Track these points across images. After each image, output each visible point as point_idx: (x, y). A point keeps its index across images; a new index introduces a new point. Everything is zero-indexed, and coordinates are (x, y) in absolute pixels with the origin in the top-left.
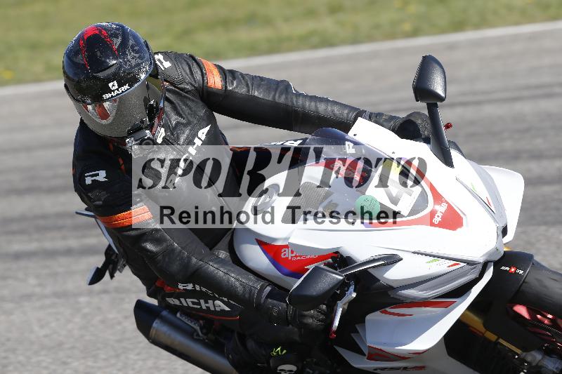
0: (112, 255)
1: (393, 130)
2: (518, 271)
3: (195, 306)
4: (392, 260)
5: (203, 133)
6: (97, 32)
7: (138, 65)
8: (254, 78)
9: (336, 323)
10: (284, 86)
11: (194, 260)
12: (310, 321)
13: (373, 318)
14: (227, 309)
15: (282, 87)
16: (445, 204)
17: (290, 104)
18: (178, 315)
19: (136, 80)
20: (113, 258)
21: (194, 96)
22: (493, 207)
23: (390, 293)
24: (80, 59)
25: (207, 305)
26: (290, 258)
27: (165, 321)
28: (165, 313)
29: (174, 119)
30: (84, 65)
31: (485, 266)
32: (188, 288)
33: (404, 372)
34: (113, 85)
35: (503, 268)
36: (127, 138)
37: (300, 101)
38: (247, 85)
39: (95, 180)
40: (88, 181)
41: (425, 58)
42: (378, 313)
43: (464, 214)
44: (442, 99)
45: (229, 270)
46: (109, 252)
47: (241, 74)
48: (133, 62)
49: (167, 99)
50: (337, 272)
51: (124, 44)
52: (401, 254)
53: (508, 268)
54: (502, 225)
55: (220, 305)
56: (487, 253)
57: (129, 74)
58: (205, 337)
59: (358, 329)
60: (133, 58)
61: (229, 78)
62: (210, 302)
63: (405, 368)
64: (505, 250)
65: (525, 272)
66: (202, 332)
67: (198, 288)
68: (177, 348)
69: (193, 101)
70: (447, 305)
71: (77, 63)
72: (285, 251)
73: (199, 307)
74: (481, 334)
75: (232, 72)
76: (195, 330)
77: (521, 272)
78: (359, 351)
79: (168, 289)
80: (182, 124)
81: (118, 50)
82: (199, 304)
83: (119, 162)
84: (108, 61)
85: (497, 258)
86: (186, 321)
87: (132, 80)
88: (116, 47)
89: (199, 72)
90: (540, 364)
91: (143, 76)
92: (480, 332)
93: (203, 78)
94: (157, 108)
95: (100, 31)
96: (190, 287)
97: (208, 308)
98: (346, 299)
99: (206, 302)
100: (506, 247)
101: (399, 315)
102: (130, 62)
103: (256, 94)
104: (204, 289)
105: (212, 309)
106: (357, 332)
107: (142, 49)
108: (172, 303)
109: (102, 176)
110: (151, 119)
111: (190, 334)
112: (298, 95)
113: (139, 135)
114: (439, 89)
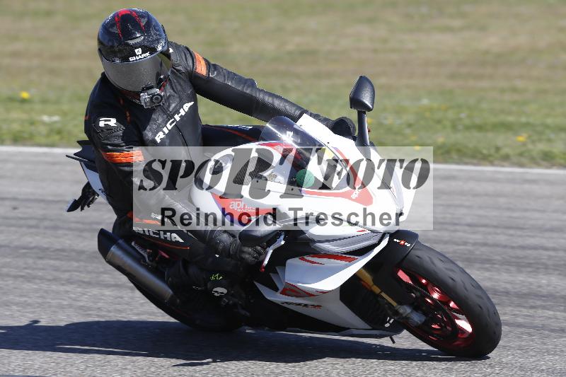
2: (406, 244)
3: (155, 236)
5: (187, 106)
6: (129, 12)
7: (158, 40)
8: (229, 73)
9: (266, 262)
10: (250, 83)
12: (247, 256)
13: (293, 262)
14: (181, 241)
17: (254, 95)
18: (133, 244)
19: (155, 50)
23: (311, 244)
24: (116, 30)
25: (166, 235)
27: (120, 247)
30: (118, 34)
31: (383, 236)
33: (304, 308)
34: (138, 51)
35: (395, 240)
36: (142, 92)
37: (261, 96)
38: (225, 76)
39: (107, 125)
40: (101, 124)
41: (361, 77)
42: (297, 259)
44: (369, 110)
47: (221, 68)
48: (155, 37)
53: (398, 241)
55: (176, 237)
58: (150, 263)
59: (278, 269)
60: (154, 34)
61: (212, 69)
63: (306, 305)
66: (149, 259)
68: (127, 269)
70: (350, 260)
73: (158, 236)
75: (215, 66)
76: (144, 257)
77: (409, 245)
81: (144, 26)
82: (159, 234)
84: (136, 33)
85: (393, 232)
86: (138, 249)
87: (152, 50)
88: (144, 24)
89: (191, 61)
90: (409, 316)
91: (160, 49)
92: (369, 285)
93: (193, 65)
95: (132, 13)
97: (166, 238)
98: (277, 245)
101: (313, 262)
102: (152, 36)
103: (230, 84)
105: (169, 239)
106: (276, 272)
109: (113, 122)
111: (139, 259)
112: (260, 90)
114: (367, 101)
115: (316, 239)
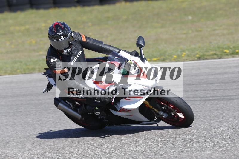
5: (80, 52)
6: (58, 24)
10: (101, 42)
13: (122, 100)
18: (66, 101)
19: (68, 36)
27: (62, 103)
28: (62, 101)
29: (74, 48)
36: (64, 50)
37: (105, 46)
38: (92, 41)
41: (139, 36)
48: (67, 32)
51: (65, 27)
57: (66, 34)
58: (72, 107)
63: (127, 115)
69: (78, 44)
75: (88, 38)
76: (70, 105)
78: (117, 110)
80: (76, 49)
87: (66, 36)
88: (63, 27)
92: (148, 106)
93: (81, 38)
94: (71, 44)
101: (129, 100)
103: (94, 43)
106: (117, 105)
107: (69, 29)
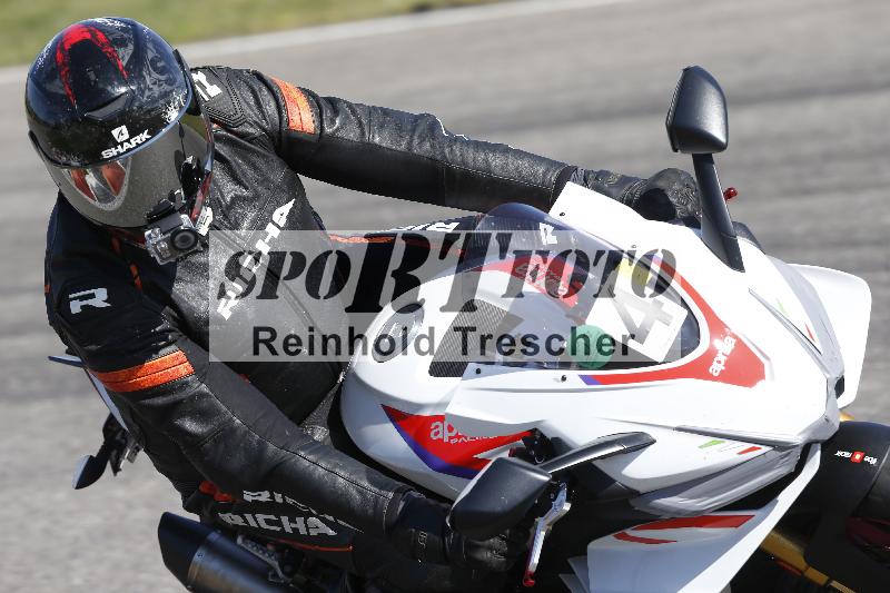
0: (116, 433)
1: (628, 203)
2: (867, 459)
3: (273, 528)
4: (637, 443)
5: (281, 214)
6: (88, 36)
7: (166, 95)
8: (372, 110)
9: (535, 559)
10: (427, 125)
11: (271, 447)
12: (487, 555)
13: (602, 547)
14: (331, 532)
15: (422, 126)
16: (731, 339)
17: (439, 158)
18: (239, 541)
19: (161, 122)
20: (118, 437)
21: (263, 145)
22: (817, 342)
23: (632, 502)
24: (59, 86)
25: (293, 525)
26: (446, 440)
28: (214, 536)
29: (230, 190)
30: (67, 97)
31: (806, 450)
32: (260, 499)
34: (120, 133)
35: (839, 453)
36: (146, 228)
37: (457, 154)
38: (360, 123)
39: (87, 306)
40: (75, 307)
41: (687, 72)
42: (610, 538)
43: (768, 358)
44: (720, 147)
45: (336, 465)
46: (110, 427)
47: (350, 105)
48: (156, 90)
49: (218, 157)
50: (536, 467)
51: (138, 58)
52: (652, 433)
53: (847, 455)
54: (834, 376)
55: (318, 526)
56: (808, 429)
57: (149, 111)
58: (289, 580)
59: (573, 565)
60: (155, 83)
62: (300, 520)
64: (842, 419)
65: (879, 461)
66: (283, 572)
67: (279, 498)
69: (264, 156)
70: (738, 522)
71: (52, 93)
72: (437, 427)
73: (278, 529)
74: (798, 573)
75: (332, 102)
77: (873, 461)
79: (222, 497)
80: (245, 199)
81: (127, 68)
82: (279, 523)
83: (131, 272)
84: (109, 88)
85: (827, 435)
86: (254, 551)
87: (155, 123)
88: (124, 64)
89: (273, 104)
91: (173, 115)
92: (798, 569)
93: (280, 113)
94: (200, 171)
95: (93, 34)
96: (265, 496)
97: (296, 530)
98: (553, 515)
99: (292, 520)
100: (845, 414)
102: (150, 89)
103: (377, 140)
104: (290, 501)
105: (303, 531)
106: (570, 571)
108: (229, 521)
109: (100, 298)
110: (190, 194)
111: (262, 574)
112: (454, 140)
113: (169, 223)
114: (715, 128)
115: (642, 489)
